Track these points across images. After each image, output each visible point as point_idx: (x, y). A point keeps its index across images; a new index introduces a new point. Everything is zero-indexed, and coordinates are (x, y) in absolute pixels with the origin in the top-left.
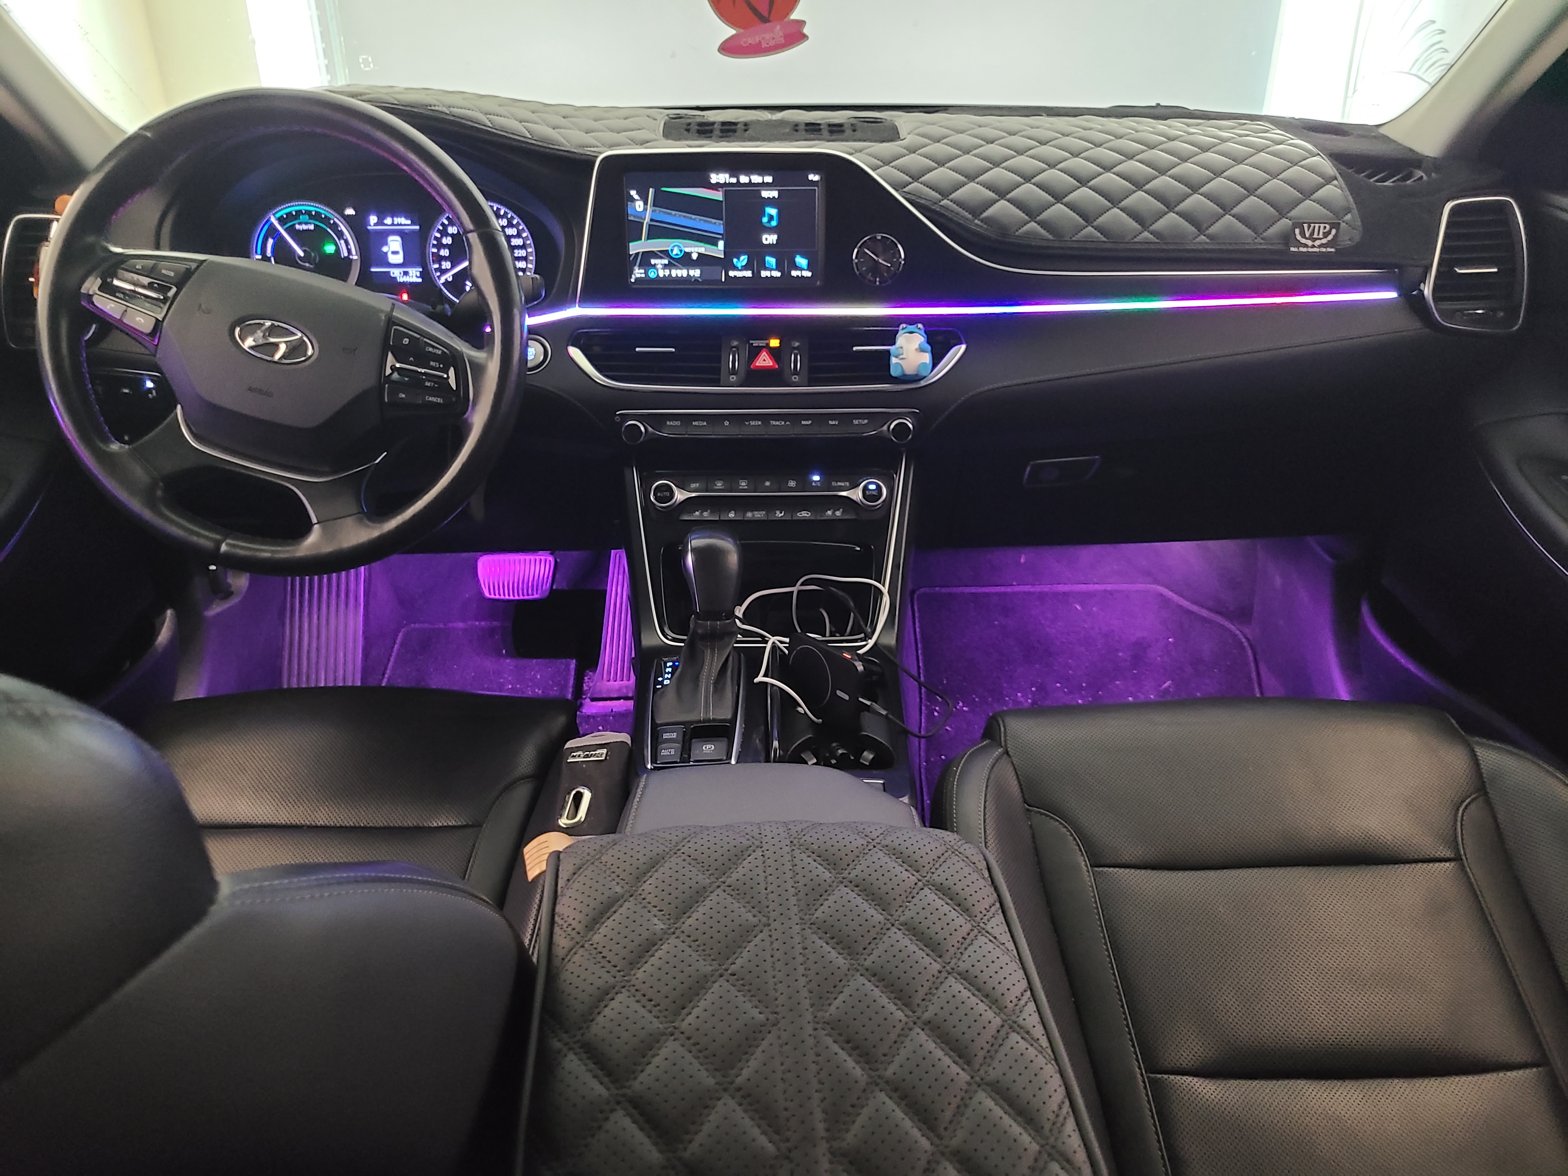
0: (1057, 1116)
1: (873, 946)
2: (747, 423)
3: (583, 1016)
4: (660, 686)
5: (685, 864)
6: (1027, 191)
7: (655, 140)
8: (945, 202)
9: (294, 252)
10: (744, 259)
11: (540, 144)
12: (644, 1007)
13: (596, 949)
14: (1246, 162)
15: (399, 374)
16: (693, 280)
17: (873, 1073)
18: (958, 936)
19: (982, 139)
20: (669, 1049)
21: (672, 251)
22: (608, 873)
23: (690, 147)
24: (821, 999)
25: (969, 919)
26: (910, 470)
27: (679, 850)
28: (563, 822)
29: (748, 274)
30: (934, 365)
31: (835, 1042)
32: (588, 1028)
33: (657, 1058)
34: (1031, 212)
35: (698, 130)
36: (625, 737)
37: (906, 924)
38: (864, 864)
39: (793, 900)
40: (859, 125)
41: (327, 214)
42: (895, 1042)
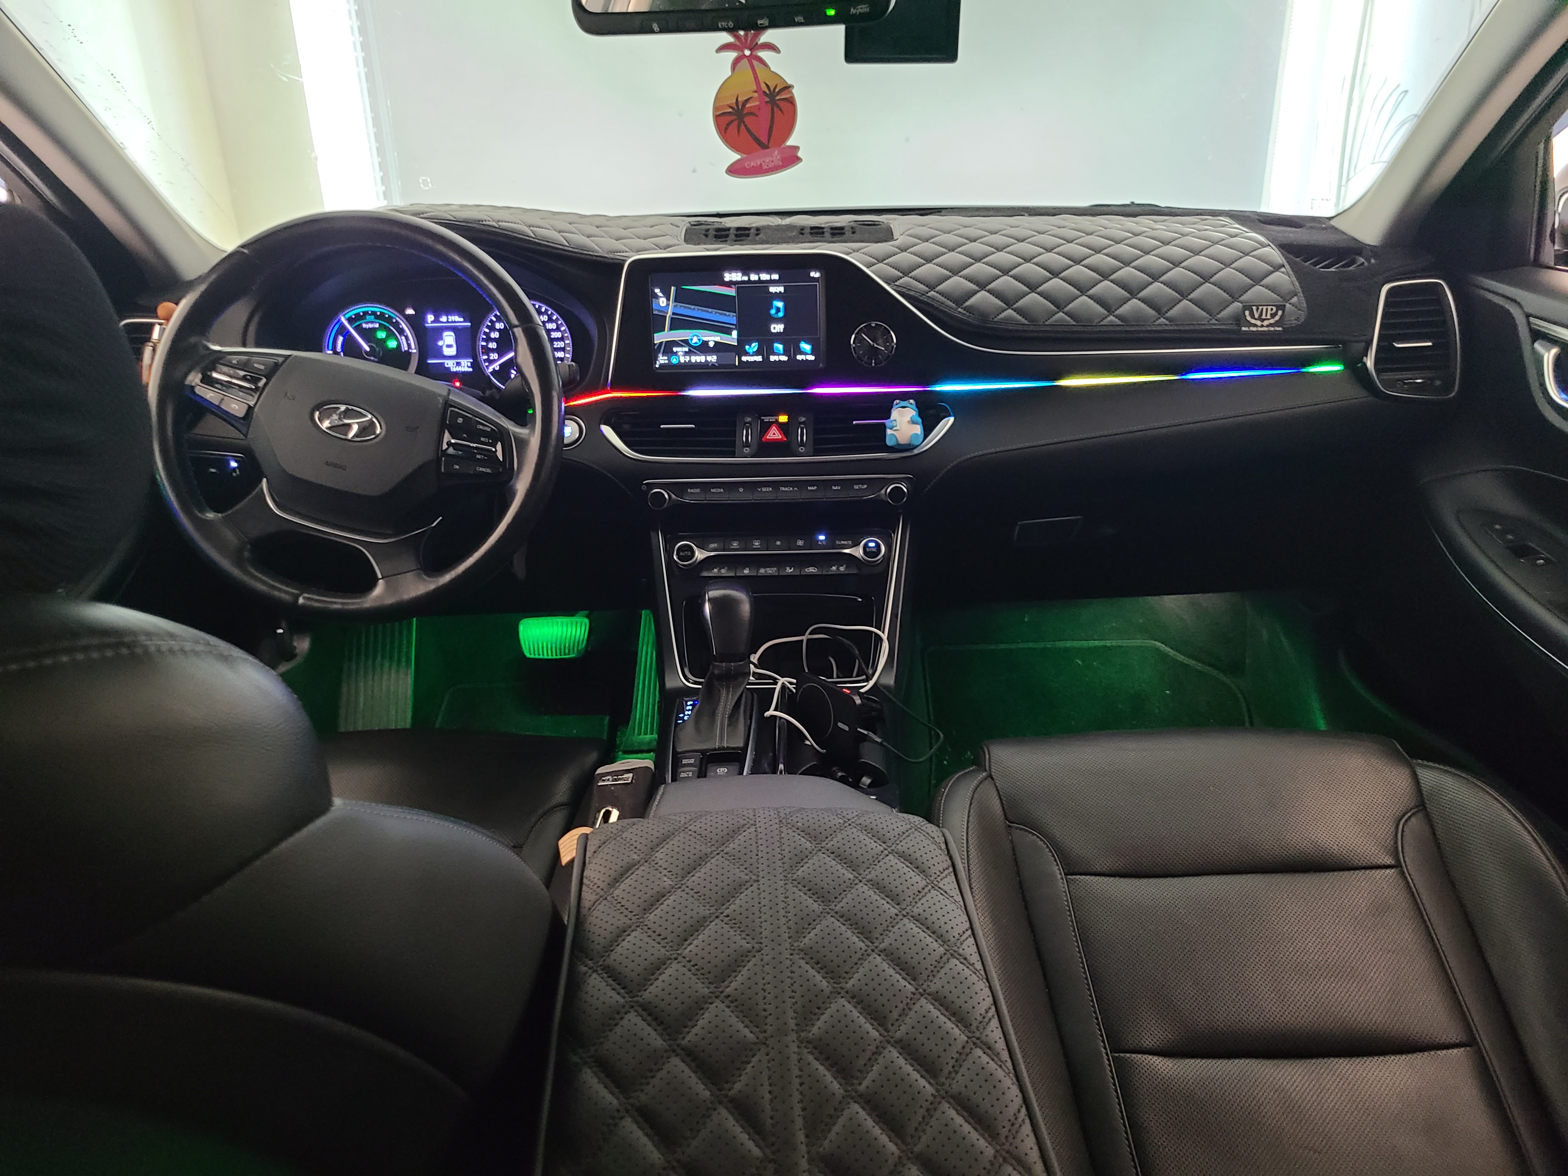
0: (984, 1017)
1: (842, 896)
2: (759, 490)
3: (604, 947)
4: (681, 721)
5: (691, 838)
6: (1005, 282)
7: (678, 245)
8: (932, 293)
9: (360, 346)
10: (755, 346)
11: (576, 250)
12: (654, 940)
13: (616, 900)
14: (1203, 253)
15: (454, 449)
16: (710, 365)
17: (836, 985)
18: (914, 890)
19: (966, 239)
20: (672, 970)
21: (692, 339)
22: (628, 845)
23: (708, 250)
25: (925, 878)
26: (907, 528)
27: (686, 828)
29: (759, 358)
30: (926, 437)
31: (807, 963)
32: (608, 956)
33: (664, 975)
34: (1008, 301)
35: (715, 235)
36: (649, 764)
37: (871, 880)
38: (840, 836)
39: (780, 863)
40: (858, 228)
41: (391, 314)
42: (856, 964)
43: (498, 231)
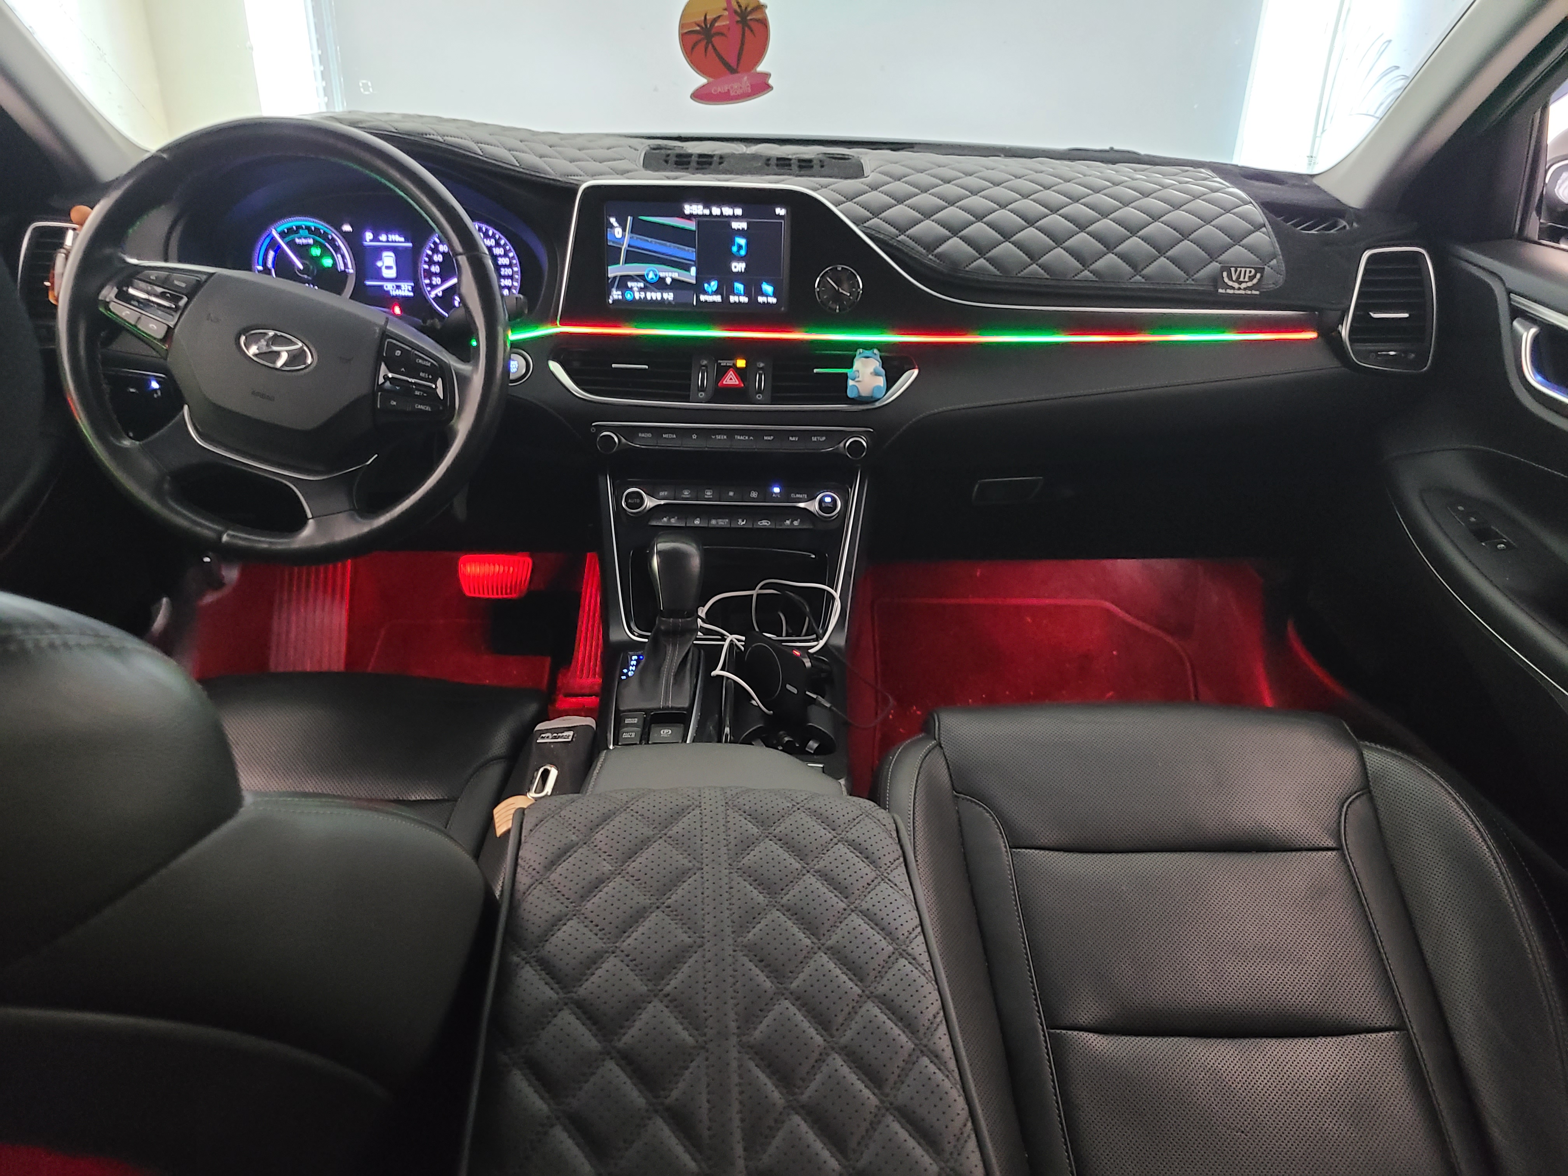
0: (931, 1023)
1: (789, 887)
2: (713, 437)
3: (539, 936)
4: (625, 677)
5: (633, 819)
6: (978, 229)
7: (636, 170)
8: (902, 238)
10: (714, 285)
11: (527, 172)
12: (591, 931)
13: (552, 885)
14: (1183, 207)
15: (391, 384)
16: (666, 303)
17: (780, 986)
18: (863, 882)
19: (940, 179)
20: (610, 964)
21: (648, 275)
22: (566, 825)
23: (668, 178)
24: (742, 927)
25: (874, 869)
26: (864, 483)
27: (628, 807)
28: (531, 795)
29: (718, 298)
30: (888, 388)
31: (751, 961)
32: (543, 946)
33: (600, 970)
34: (981, 250)
35: (676, 161)
36: (590, 722)
37: (820, 871)
38: (788, 822)
39: (724, 850)
40: (827, 161)
41: (326, 229)
42: (802, 962)
43: (443, 146)
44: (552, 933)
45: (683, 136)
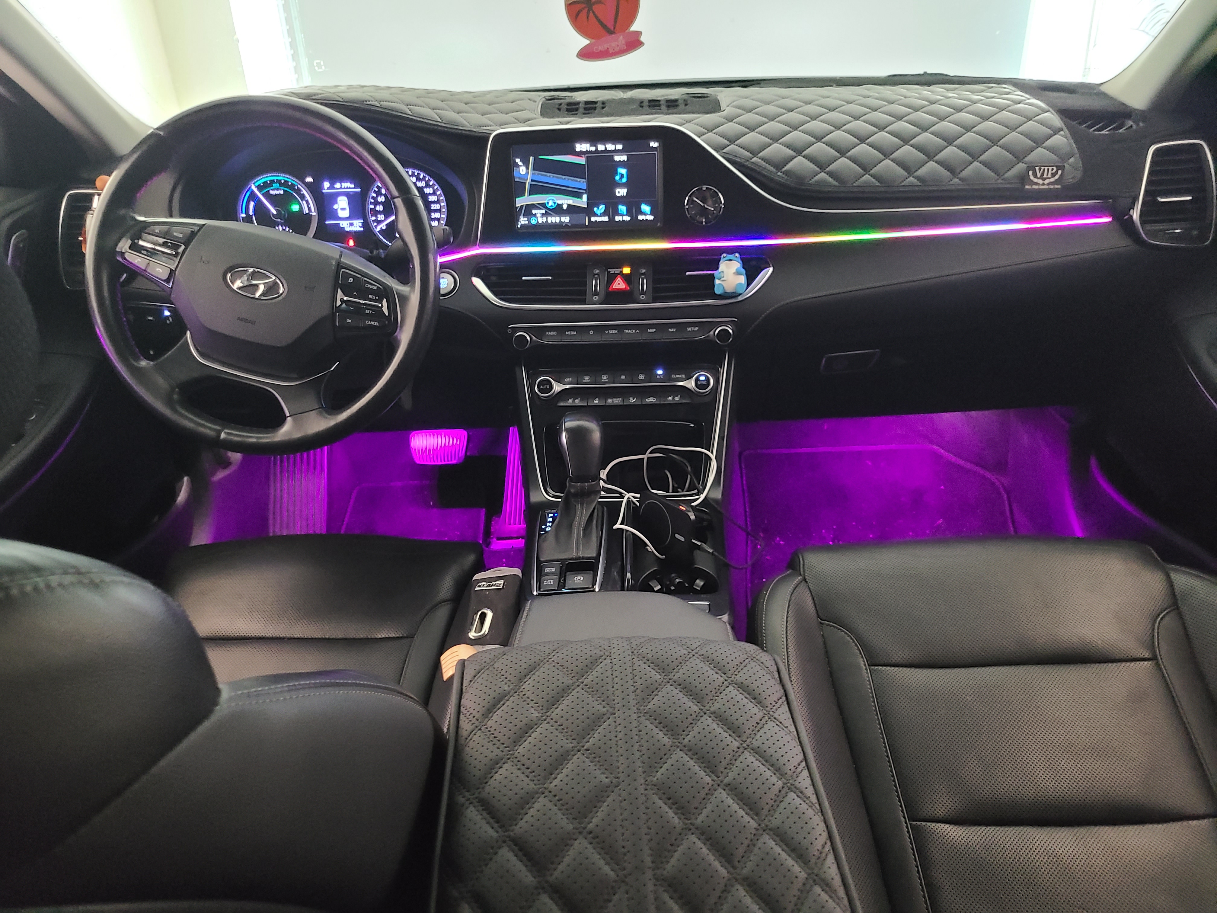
0: (821, 853)
1: (689, 729)
2: (607, 332)
3: (480, 779)
4: (543, 532)
5: (554, 669)
6: (818, 148)
7: (535, 118)
8: (755, 159)
10: (602, 208)
11: (448, 126)
12: (523, 773)
13: (489, 731)
14: (991, 119)
15: (346, 305)
16: (564, 225)
17: (687, 822)
18: (753, 722)
19: (784, 109)
20: (541, 803)
21: (548, 203)
22: (499, 675)
23: (561, 123)
24: (651, 767)
25: (762, 709)
26: (731, 362)
27: (550, 659)
28: (472, 635)
29: (606, 219)
30: (749, 285)
31: (660, 799)
32: (483, 788)
33: (532, 810)
34: (822, 165)
35: (567, 109)
36: (517, 571)
37: (715, 713)
38: (685, 668)
39: (632, 696)
40: (690, 100)
41: (292, 182)
42: (704, 799)
43: (380, 109)
44: (490, 775)
45: (571, 87)
